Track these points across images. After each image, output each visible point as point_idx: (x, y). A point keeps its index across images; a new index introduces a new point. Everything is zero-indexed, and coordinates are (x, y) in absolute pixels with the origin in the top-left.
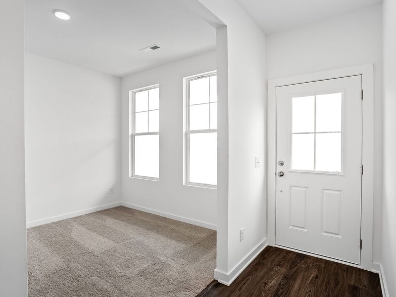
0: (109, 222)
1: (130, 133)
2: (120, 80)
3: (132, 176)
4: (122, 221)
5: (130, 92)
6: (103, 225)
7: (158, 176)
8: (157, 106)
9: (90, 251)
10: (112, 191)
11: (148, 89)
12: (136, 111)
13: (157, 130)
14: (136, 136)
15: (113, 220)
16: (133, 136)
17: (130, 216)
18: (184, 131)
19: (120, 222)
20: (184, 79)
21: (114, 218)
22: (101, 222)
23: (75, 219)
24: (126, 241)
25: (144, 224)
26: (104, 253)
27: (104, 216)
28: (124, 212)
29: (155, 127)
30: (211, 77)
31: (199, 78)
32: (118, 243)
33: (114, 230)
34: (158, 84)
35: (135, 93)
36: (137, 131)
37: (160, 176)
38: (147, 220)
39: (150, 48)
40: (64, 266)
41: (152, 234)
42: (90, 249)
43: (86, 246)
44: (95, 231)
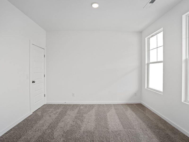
0: (129, 112)
1: (146, 62)
4: (136, 114)
5: (146, 39)
6: (124, 113)
7: (162, 91)
8: (162, 44)
9: (108, 127)
11: (156, 34)
12: (150, 49)
13: (162, 60)
14: (150, 64)
15: (132, 111)
16: (148, 64)
17: (142, 112)
19: (134, 114)
20: (184, 16)
21: (133, 110)
22: (125, 111)
25: (147, 121)
26: (113, 132)
27: (128, 108)
29: (161, 58)
32: (124, 128)
33: (128, 118)
34: (162, 28)
35: (149, 38)
36: (151, 61)
38: (151, 118)
39: (150, 3)
40: (93, 131)
41: (149, 132)
42: (109, 126)
43: (109, 123)
44: (118, 115)
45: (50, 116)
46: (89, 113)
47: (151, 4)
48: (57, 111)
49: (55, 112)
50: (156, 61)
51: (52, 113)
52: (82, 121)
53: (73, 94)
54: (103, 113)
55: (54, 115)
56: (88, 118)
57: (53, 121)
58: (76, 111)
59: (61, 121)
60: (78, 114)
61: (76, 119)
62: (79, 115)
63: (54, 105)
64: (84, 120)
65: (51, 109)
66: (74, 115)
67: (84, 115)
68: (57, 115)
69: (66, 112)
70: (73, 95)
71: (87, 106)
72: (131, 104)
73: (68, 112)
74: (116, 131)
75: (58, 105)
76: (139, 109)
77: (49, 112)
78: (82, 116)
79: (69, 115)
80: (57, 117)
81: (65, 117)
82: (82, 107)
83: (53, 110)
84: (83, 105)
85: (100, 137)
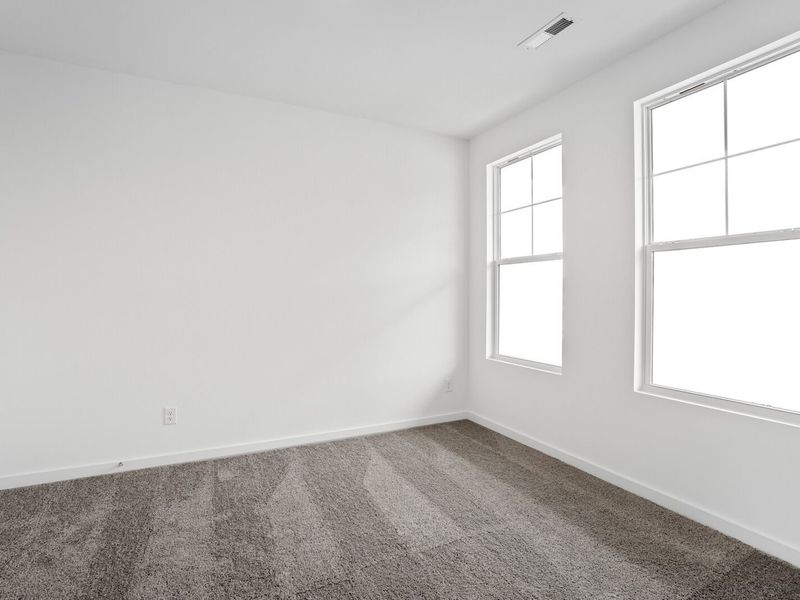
0: (445, 459)
1: (489, 260)
2: (466, 143)
3: (492, 357)
4: (472, 461)
5: (489, 168)
6: (430, 467)
7: (559, 363)
8: (557, 190)
9: (400, 541)
10: (448, 386)
11: (531, 155)
12: (504, 208)
13: (559, 249)
14: (503, 268)
15: (452, 455)
16: (496, 267)
17: (488, 451)
18: (638, 245)
19: (467, 464)
20: (637, 105)
21: (455, 450)
22: (425, 456)
23: (375, 439)
24: (485, 528)
25: (525, 480)
26: (431, 556)
27: (433, 443)
28: (474, 438)
30: (729, 82)
31: (685, 93)
32: (465, 528)
33: (455, 485)
34: (560, 135)
35: (499, 169)
36: (505, 255)
37: (563, 363)
38: (530, 468)
39: (547, 31)
40: (340, 573)
41: (551, 518)
42: (400, 533)
43: (393, 521)
44: (412, 481)
45: (47, 562)
46: (276, 496)
47: (549, 36)
48: (85, 518)
49: (74, 528)
50: (528, 253)
51: (53, 543)
52: (265, 543)
53: (164, 410)
54: (343, 484)
55: (69, 550)
56: (286, 519)
57: (84, 586)
58: (204, 495)
59: (143, 574)
60: (221, 510)
61: (222, 538)
62: (230, 514)
63: (45, 488)
64: (269, 536)
65: (34, 520)
66: (204, 522)
67: (260, 510)
68: (92, 546)
69: (145, 515)
70: (168, 417)
71: (248, 465)
72: (435, 427)
73: (161, 513)
74: (441, 549)
75: (77, 483)
76: (474, 441)
77: (26, 540)
78: (253, 519)
79: (170, 525)
80: (101, 552)
81: (155, 542)
82: (225, 475)
83: (55, 519)
84: (224, 462)
85: (391, 594)
